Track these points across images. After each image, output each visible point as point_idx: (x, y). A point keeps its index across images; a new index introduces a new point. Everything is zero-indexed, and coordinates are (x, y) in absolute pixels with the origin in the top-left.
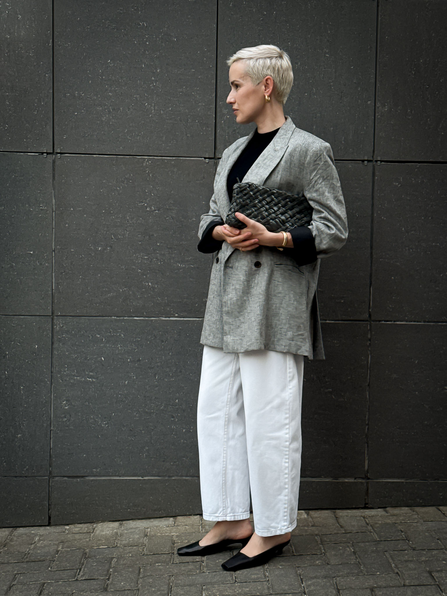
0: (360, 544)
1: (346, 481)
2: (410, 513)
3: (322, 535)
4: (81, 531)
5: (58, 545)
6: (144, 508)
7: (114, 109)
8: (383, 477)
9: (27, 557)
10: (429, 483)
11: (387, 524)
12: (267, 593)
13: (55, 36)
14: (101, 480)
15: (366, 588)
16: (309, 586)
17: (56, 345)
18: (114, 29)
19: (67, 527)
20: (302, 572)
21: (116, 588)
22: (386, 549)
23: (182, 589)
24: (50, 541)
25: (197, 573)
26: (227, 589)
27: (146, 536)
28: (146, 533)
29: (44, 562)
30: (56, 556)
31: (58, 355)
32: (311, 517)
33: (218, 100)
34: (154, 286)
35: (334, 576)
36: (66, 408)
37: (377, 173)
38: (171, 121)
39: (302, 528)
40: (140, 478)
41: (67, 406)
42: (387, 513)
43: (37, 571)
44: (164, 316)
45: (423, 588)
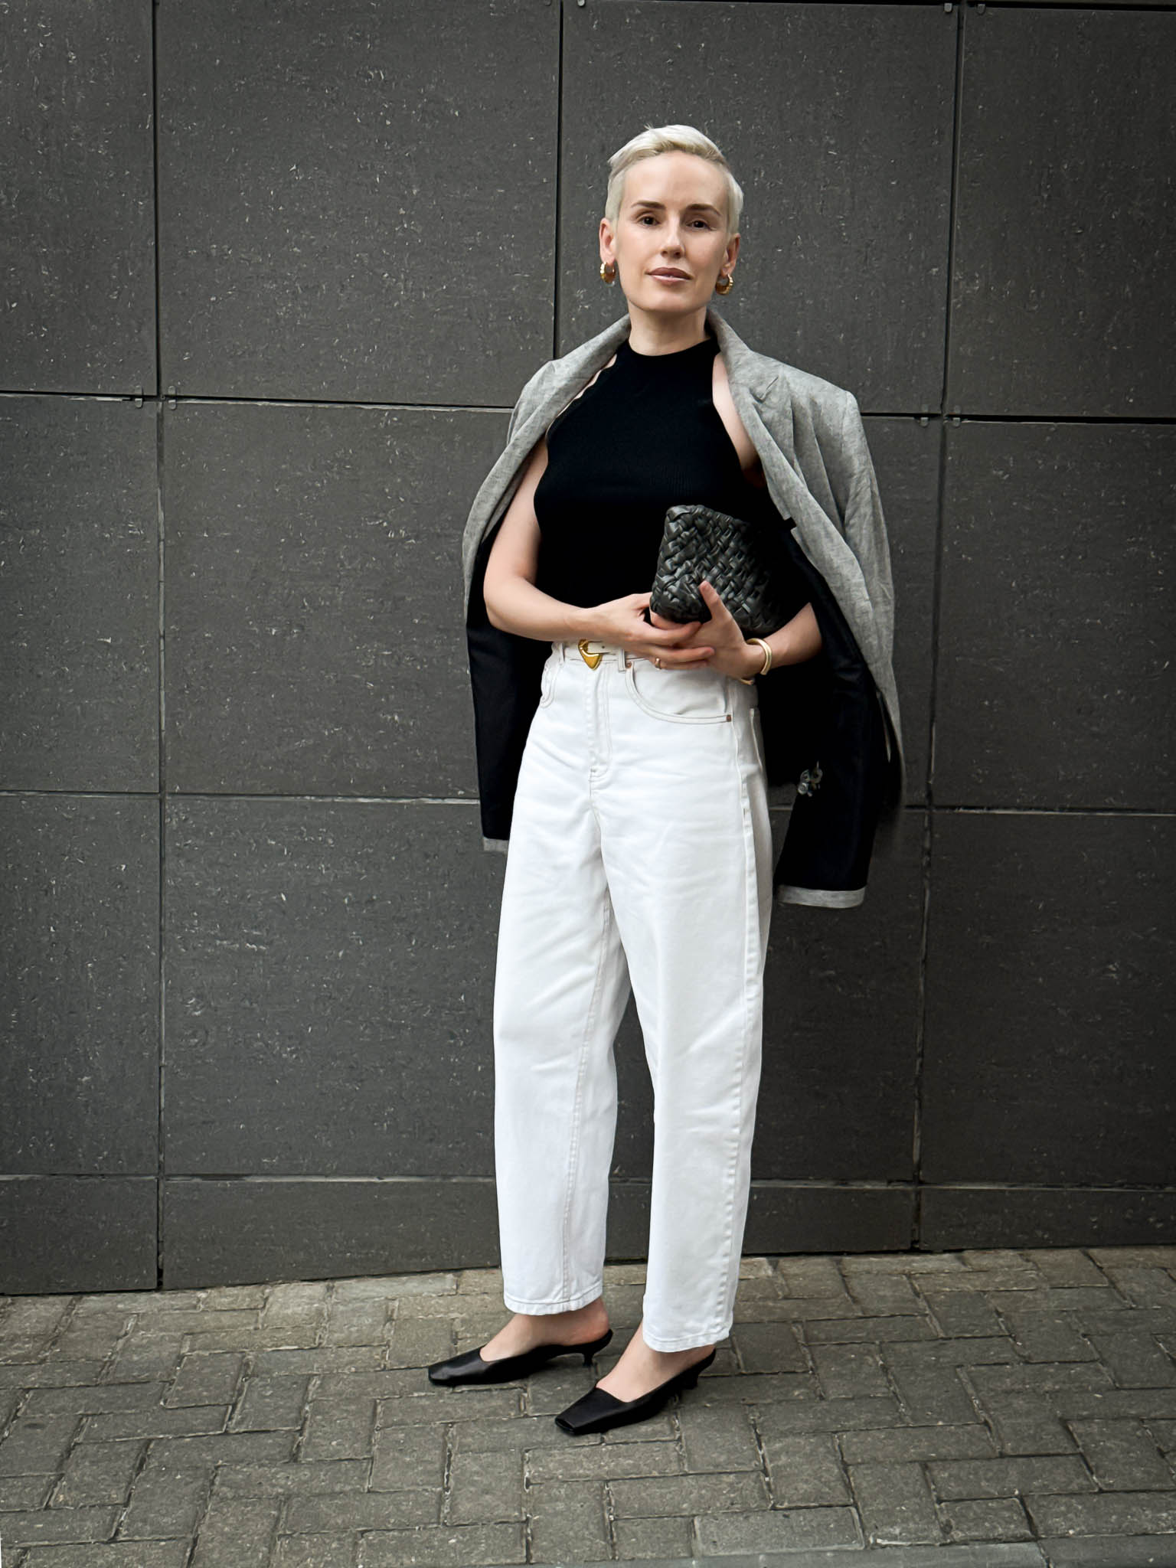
0: (897, 1347)
1: (868, 1187)
2: (1022, 1266)
3: (807, 1321)
4: (234, 1306)
5: (181, 1341)
6: (383, 1248)
7: (305, 288)
8: (956, 1179)
9: (108, 1373)
10: (1065, 1193)
11: (963, 1294)
12: (676, 1471)
13: (159, 104)
14: (281, 1183)
15: (911, 1462)
16: (775, 1455)
17: (169, 865)
18: (306, 86)
19: (202, 1295)
20: (759, 1418)
21: (321, 1456)
22: (960, 1360)
23: (475, 1459)
24: (161, 1330)
25: (510, 1419)
26: (582, 1461)
27: (390, 1319)
28: (389, 1313)
29: (147, 1386)
30: (176, 1371)
31: (176, 887)
32: (784, 1275)
33: (562, 267)
34: (405, 722)
35: (834, 1430)
36: (197, 1013)
37: (951, 446)
38: (445, 318)
39: (761, 1303)
40: (375, 1180)
41: (197, 1011)
42: (964, 1264)
43: (133, 1408)
44: (430, 795)
45: (1045, 1461)
